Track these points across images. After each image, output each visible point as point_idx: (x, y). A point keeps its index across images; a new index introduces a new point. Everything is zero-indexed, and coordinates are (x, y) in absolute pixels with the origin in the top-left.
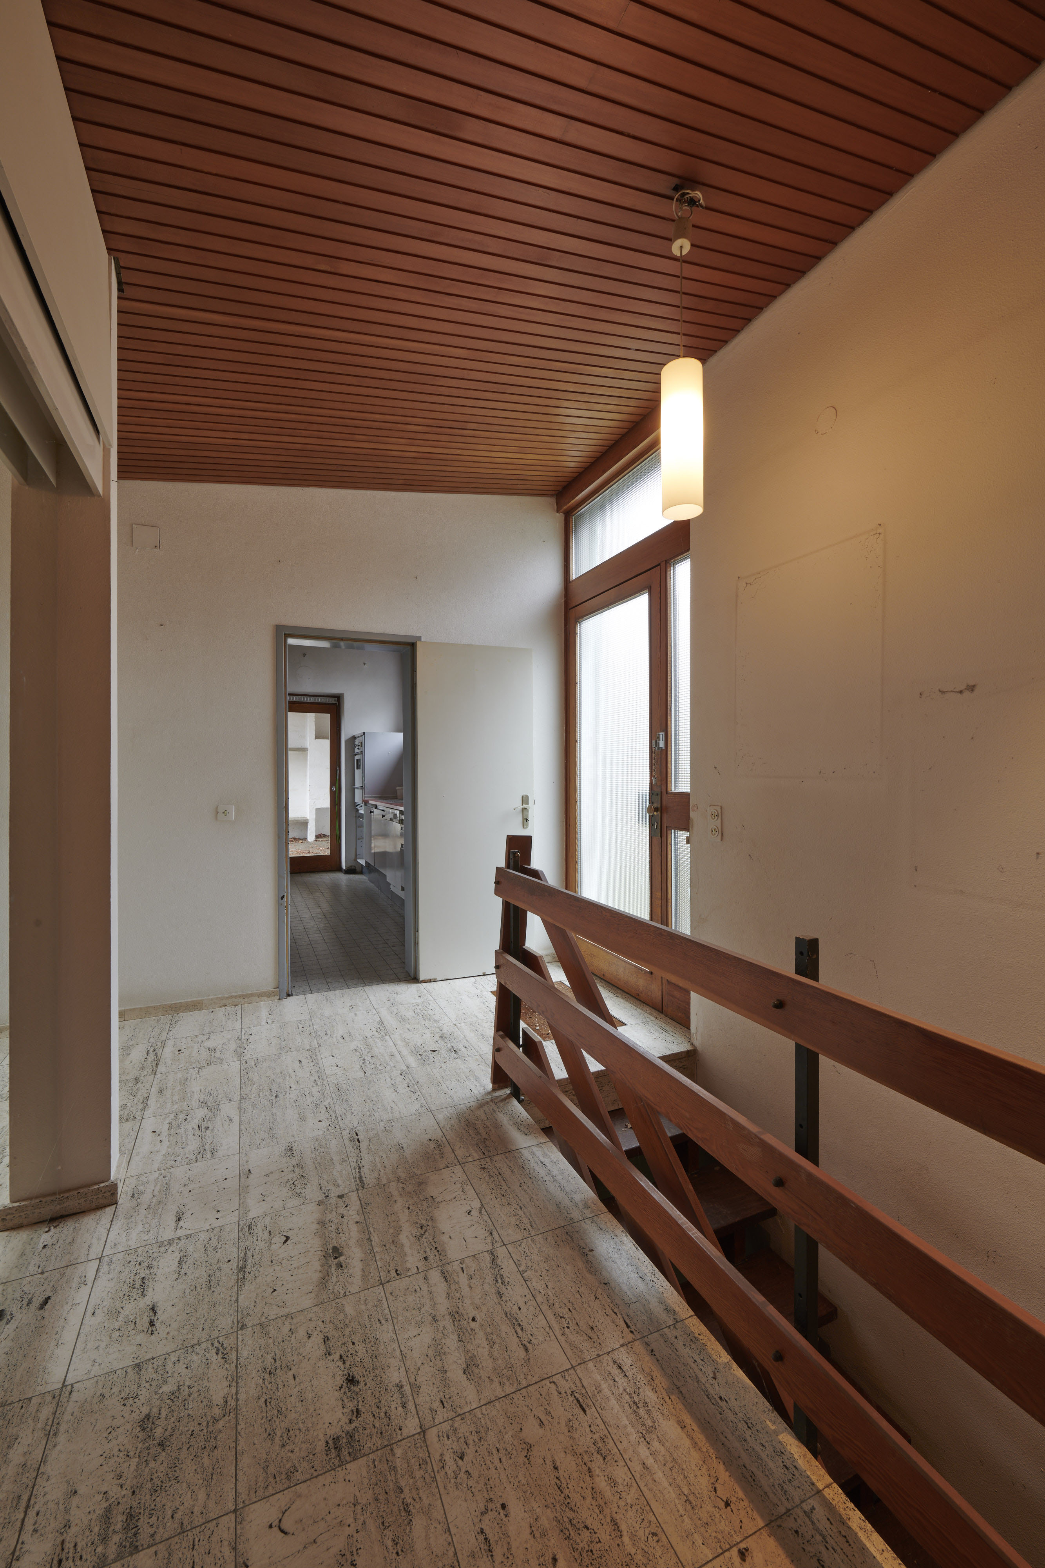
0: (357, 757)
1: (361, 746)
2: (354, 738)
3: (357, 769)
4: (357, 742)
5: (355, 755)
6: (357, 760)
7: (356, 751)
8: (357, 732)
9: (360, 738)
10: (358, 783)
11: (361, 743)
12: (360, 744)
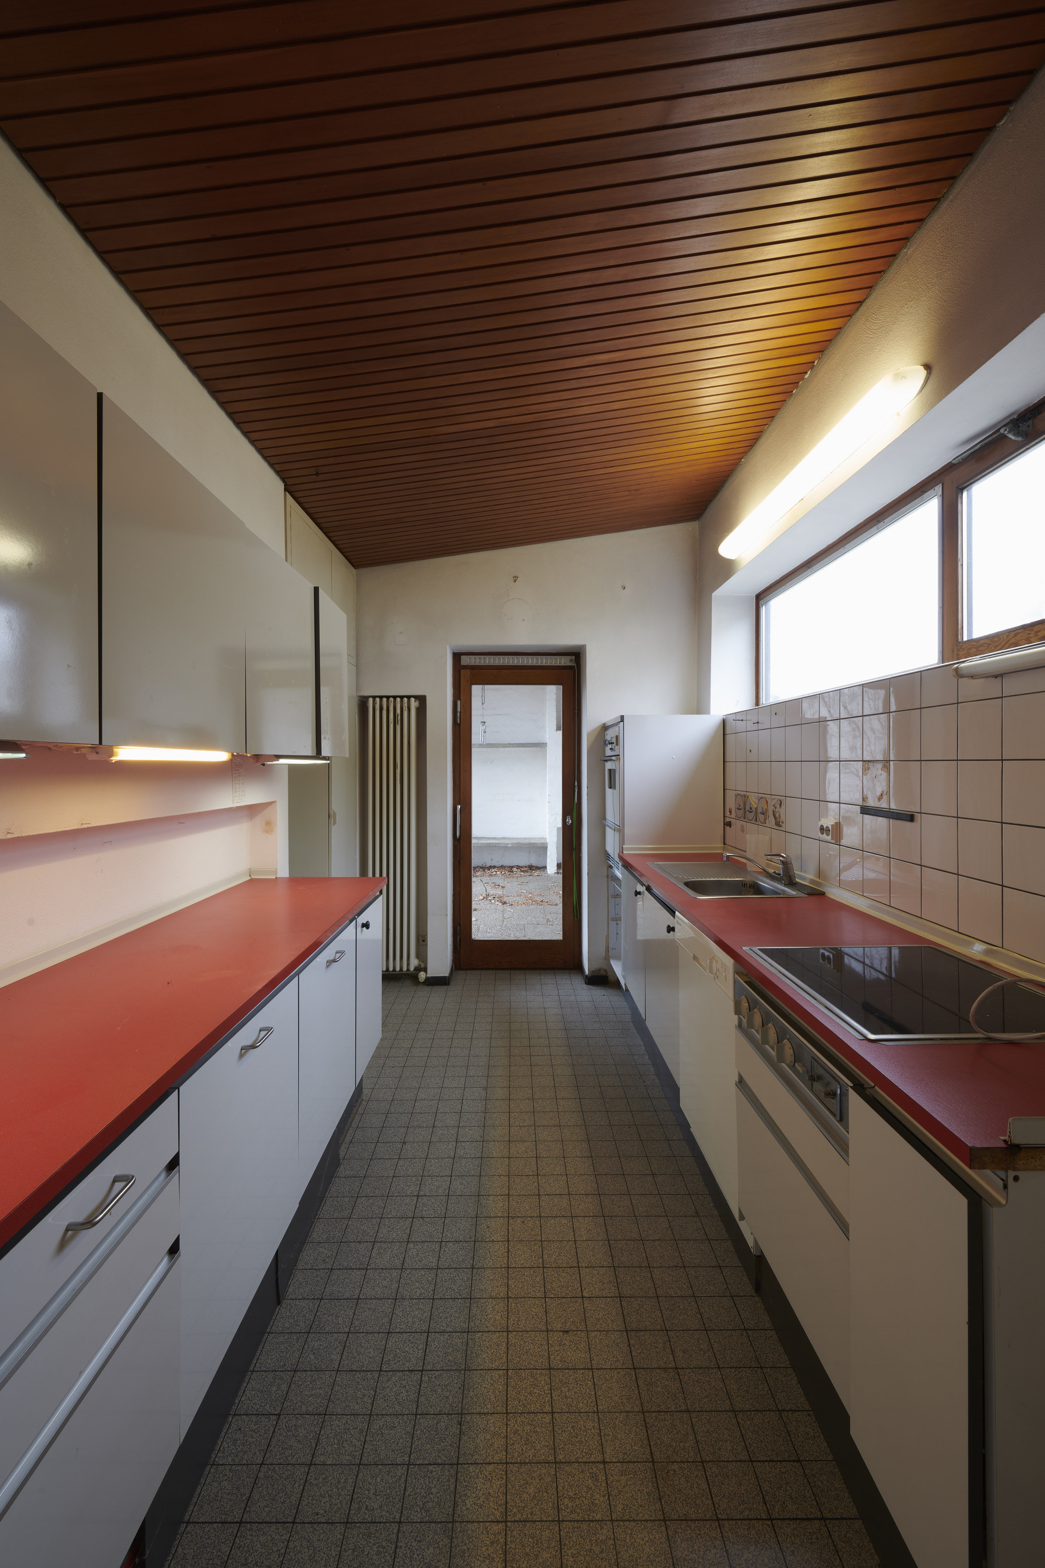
0: (609, 765)
1: (617, 744)
2: (605, 728)
3: (610, 788)
4: (610, 735)
5: (606, 761)
6: (610, 770)
7: (608, 753)
8: (609, 717)
9: (616, 728)
10: (611, 816)
11: (617, 737)
12: (614, 740)
